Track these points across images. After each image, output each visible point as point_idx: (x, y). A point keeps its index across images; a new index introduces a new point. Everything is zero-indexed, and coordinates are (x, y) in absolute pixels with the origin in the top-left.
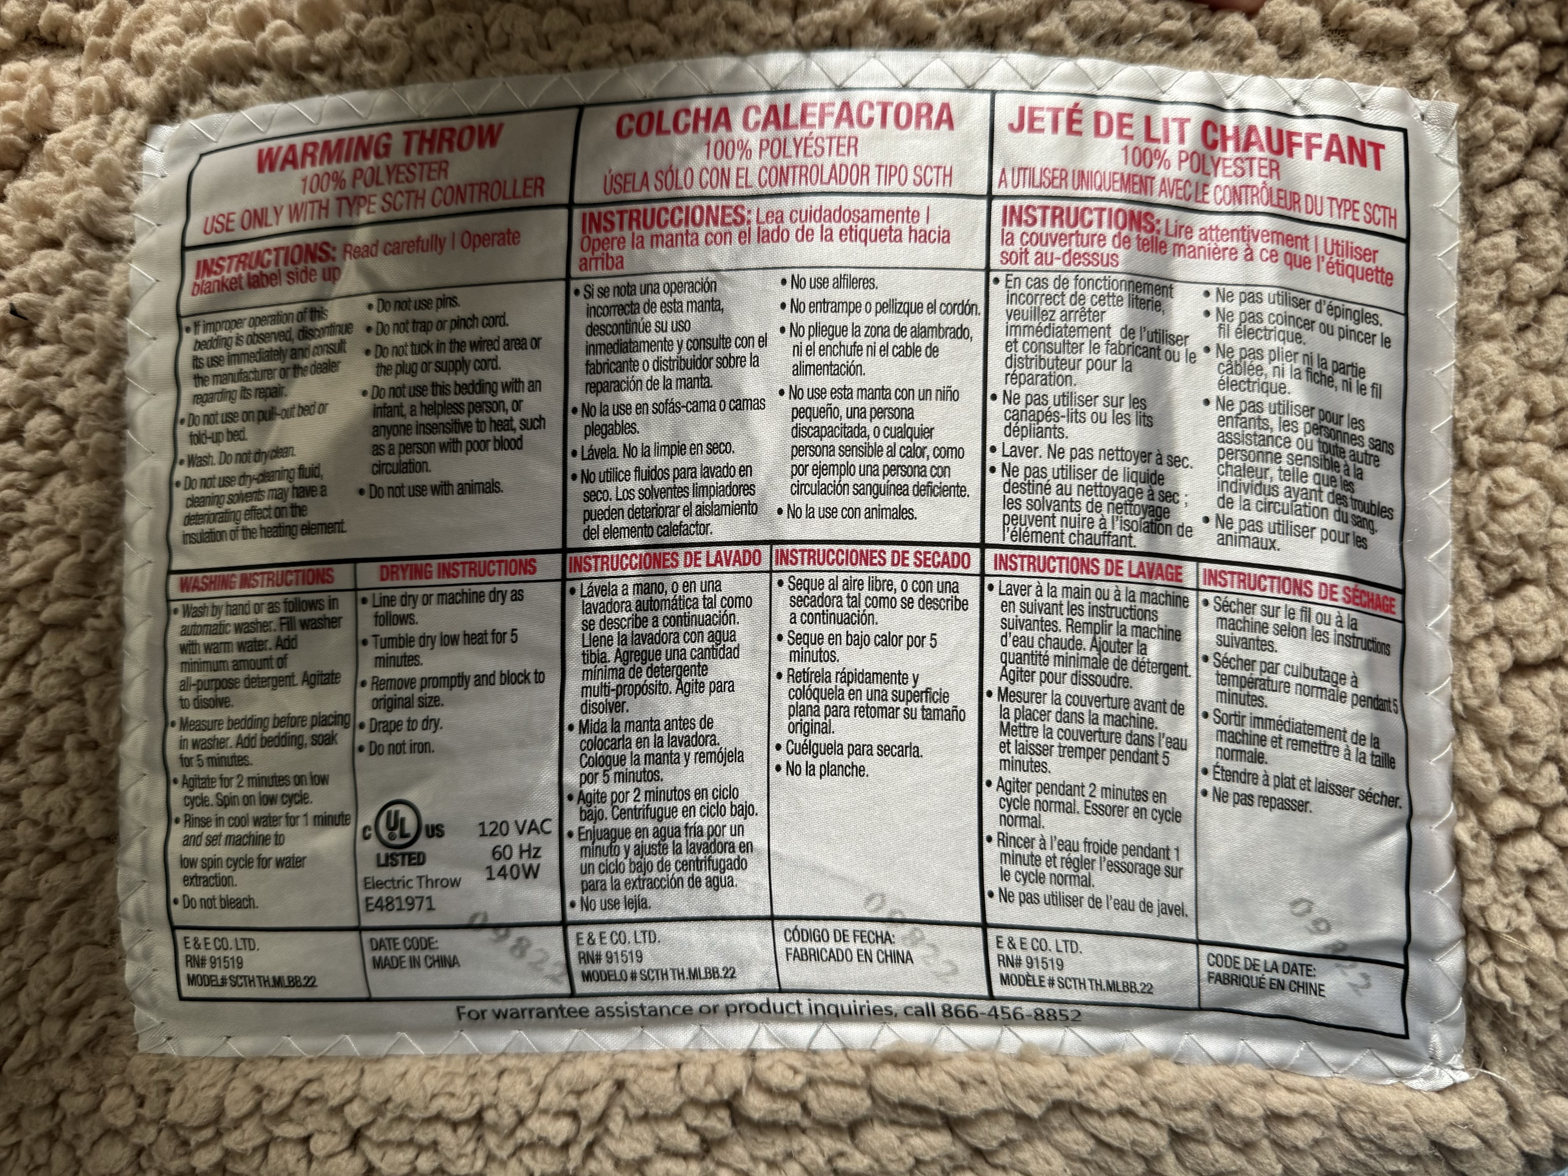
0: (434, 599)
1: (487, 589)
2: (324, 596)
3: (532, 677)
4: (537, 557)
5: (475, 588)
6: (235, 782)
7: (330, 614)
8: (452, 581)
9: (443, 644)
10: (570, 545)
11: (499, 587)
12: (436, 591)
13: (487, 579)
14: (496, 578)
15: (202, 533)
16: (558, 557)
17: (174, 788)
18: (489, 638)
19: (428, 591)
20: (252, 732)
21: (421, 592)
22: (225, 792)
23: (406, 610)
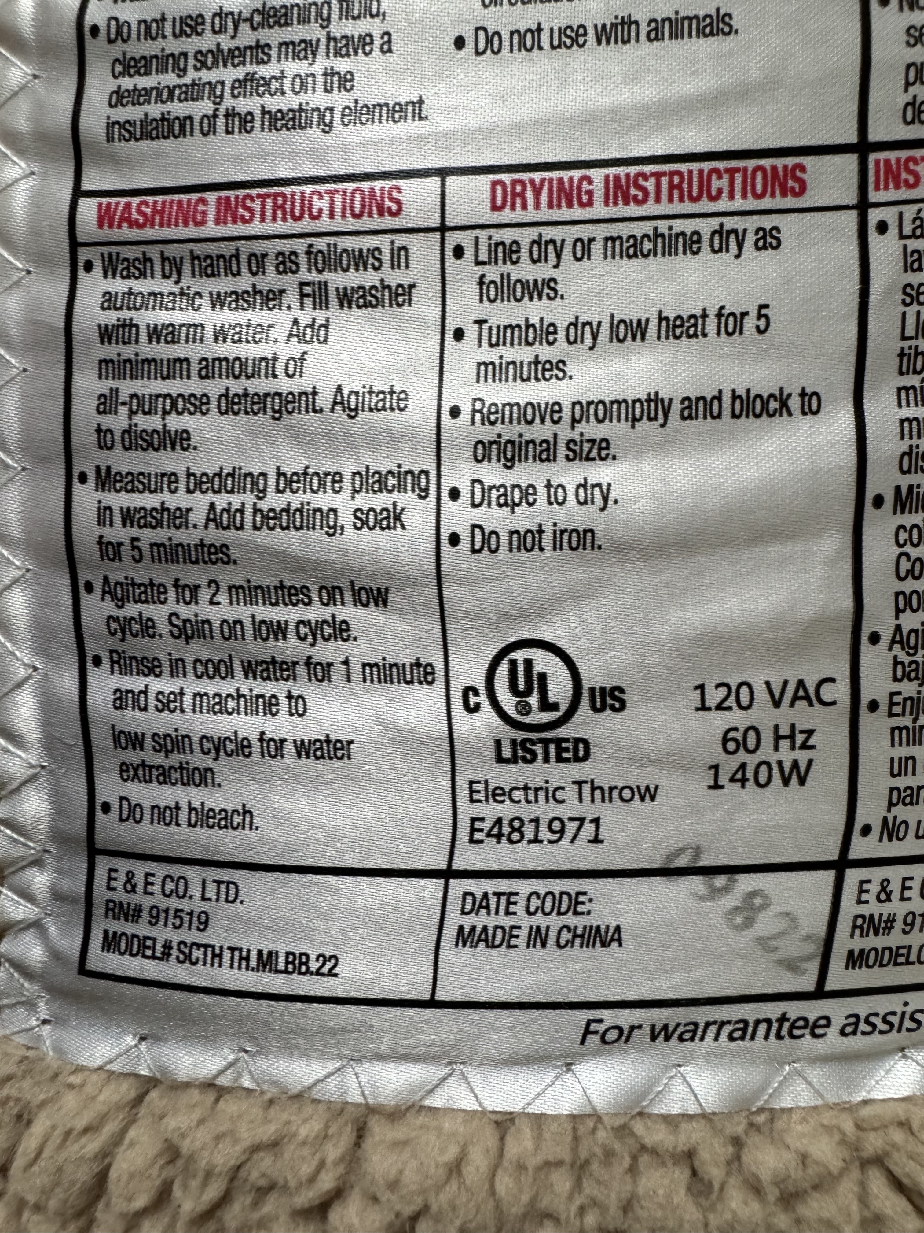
0: (597, 249)
1: (706, 226)
2: (383, 242)
3: (795, 403)
4: (807, 161)
5: (678, 225)
6: (205, 594)
7: (394, 278)
8: (634, 210)
9: (616, 338)
10: (874, 136)
11: (729, 223)
12: (600, 232)
13: (705, 206)
14: (723, 205)
15: (145, 121)
16: (851, 161)
17: (88, 601)
18: (711, 325)
19: (585, 232)
20: (236, 500)
21: (569, 233)
22: (186, 612)
23: (543, 271)
